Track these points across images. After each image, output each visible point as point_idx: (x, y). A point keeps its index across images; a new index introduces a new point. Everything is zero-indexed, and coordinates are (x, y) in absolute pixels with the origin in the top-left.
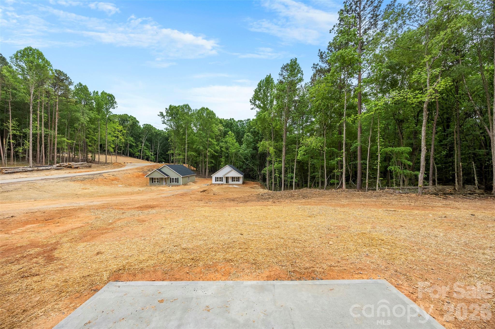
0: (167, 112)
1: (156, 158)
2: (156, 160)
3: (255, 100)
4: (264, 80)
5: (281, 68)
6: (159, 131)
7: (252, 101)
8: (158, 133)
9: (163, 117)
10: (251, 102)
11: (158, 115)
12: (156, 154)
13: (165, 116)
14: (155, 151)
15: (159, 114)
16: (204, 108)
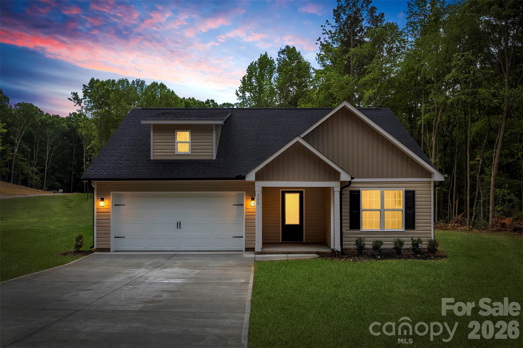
0: (86, 93)
1: (42, 179)
2: (43, 184)
3: (243, 93)
4: (256, 62)
5: (278, 52)
6: (50, 117)
7: (239, 93)
8: (48, 122)
9: (78, 103)
10: (238, 95)
11: (69, 99)
12: (42, 171)
13: (81, 100)
14: (40, 163)
15: (71, 96)
16: (157, 84)
